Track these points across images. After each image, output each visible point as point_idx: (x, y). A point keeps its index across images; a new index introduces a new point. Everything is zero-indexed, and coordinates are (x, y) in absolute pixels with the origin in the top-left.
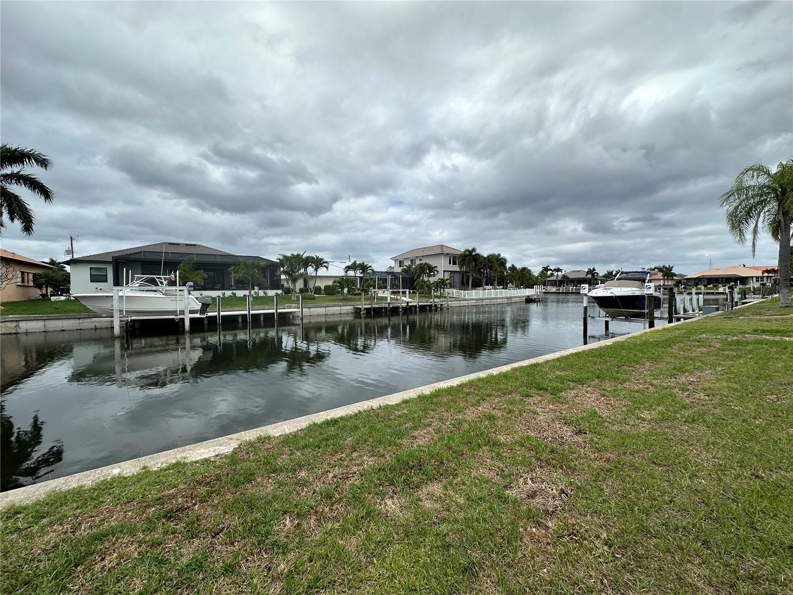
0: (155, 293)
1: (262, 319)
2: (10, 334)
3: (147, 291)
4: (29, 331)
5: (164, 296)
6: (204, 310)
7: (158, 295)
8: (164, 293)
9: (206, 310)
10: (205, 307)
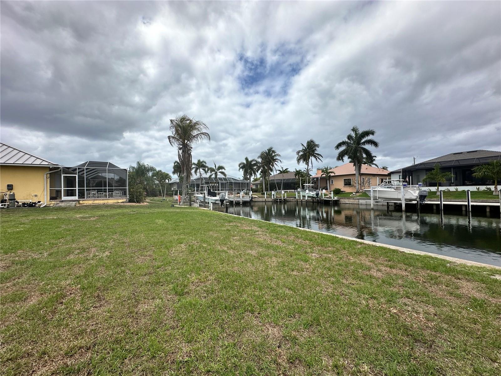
0: (391, 189)
1: (488, 210)
2: (357, 204)
3: (387, 188)
4: (362, 204)
5: (395, 190)
6: (423, 200)
7: (393, 190)
8: (395, 188)
9: (424, 199)
10: (422, 197)
